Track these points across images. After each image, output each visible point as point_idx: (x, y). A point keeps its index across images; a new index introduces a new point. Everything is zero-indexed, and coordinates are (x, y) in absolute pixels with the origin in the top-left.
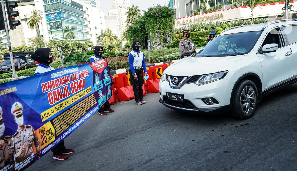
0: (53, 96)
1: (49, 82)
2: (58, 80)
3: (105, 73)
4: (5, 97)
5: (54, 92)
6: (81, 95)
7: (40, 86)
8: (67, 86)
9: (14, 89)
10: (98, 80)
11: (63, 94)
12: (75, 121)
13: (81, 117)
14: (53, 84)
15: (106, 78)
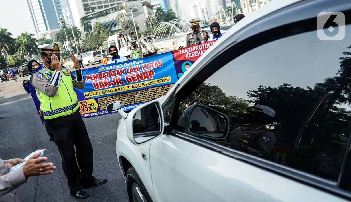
6: (145, 84)
12: (129, 104)
13: (140, 103)
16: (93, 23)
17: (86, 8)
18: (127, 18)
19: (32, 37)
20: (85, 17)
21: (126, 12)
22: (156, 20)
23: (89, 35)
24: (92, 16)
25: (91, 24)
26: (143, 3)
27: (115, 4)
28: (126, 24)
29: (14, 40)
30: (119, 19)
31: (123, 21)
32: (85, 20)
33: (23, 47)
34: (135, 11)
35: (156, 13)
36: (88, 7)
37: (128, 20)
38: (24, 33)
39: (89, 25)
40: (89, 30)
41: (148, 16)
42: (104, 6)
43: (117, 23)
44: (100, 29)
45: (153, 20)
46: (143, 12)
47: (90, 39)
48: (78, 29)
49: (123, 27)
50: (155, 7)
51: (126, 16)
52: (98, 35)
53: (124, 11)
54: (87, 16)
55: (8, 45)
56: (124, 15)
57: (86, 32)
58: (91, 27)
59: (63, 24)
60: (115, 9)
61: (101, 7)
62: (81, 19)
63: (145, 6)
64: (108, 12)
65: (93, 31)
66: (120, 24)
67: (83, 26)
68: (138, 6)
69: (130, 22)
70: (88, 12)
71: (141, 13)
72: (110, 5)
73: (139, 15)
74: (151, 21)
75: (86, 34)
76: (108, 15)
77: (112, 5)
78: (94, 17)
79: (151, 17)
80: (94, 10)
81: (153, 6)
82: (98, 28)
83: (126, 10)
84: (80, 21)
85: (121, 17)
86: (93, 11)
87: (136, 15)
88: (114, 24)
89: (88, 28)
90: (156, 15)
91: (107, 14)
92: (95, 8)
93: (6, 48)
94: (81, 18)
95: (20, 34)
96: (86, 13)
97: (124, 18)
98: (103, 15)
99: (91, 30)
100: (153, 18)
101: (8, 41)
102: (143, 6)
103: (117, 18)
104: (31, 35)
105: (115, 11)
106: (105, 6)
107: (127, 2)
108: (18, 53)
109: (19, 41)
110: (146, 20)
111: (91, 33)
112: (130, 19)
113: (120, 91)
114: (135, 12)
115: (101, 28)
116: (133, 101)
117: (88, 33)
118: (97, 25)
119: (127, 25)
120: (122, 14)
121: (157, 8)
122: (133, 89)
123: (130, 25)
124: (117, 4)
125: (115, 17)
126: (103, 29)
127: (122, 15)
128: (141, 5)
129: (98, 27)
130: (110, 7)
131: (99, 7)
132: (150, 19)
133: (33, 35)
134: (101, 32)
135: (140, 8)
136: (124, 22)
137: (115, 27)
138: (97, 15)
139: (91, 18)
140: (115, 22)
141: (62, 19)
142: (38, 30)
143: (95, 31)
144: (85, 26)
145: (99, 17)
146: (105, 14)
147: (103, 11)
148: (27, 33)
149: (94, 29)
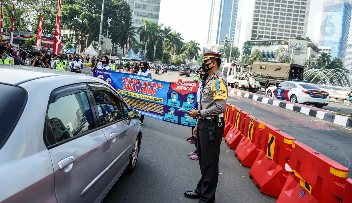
0: (127, 86)
1: (127, 78)
2: (133, 80)
3: (189, 97)
4: (106, 75)
5: (128, 85)
6: (148, 98)
7: (121, 78)
8: (138, 86)
9: (110, 74)
10: (176, 99)
11: (133, 89)
12: (136, 108)
13: (142, 110)
14: (129, 81)
15: (189, 103)
16: (254, 49)
17: (254, 34)
18: (287, 53)
19: (198, 46)
20: (249, 42)
21: (289, 48)
22: (317, 64)
23: (245, 59)
24: (256, 43)
25: (251, 49)
26: (308, 44)
27: (281, 38)
28: (283, 59)
29: (183, 43)
30: (279, 53)
31: (282, 55)
32: (248, 45)
33: (186, 52)
34: (298, 49)
35: (320, 58)
36: (256, 34)
37: (287, 56)
38: (193, 40)
39: (249, 50)
40: (248, 54)
41: (310, 58)
42: (271, 36)
43: (276, 56)
44: (257, 56)
45: (314, 63)
46: (305, 53)
47: (244, 62)
48: (238, 50)
49: (279, 61)
50: (321, 52)
51: (286, 52)
52: (253, 61)
53: (286, 47)
54: (251, 42)
55: (176, 47)
56: (285, 50)
57: (244, 55)
58: (250, 52)
59: (226, 42)
60: (279, 42)
61: (268, 37)
62: (245, 43)
63: (310, 48)
64: (271, 44)
65: (250, 56)
66: (278, 57)
67: (244, 49)
68: (303, 46)
69: (288, 59)
70: (254, 38)
71: (303, 53)
72: (277, 38)
73: (300, 54)
74: (311, 64)
75: (243, 57)
76: (270, 46)
77: (278, 38)
78: (257, 44)
79: (311, 60)
80: (260, 38)
81: (320, 50)
82: (256, 55)
83: (289, 46)
84: (244, 44)
85: (281, 52)
86: (258, 39)
87: (297, 54)
88: (272, 56)
89: (247, 52)
90: (318, 60)
91: (270, 44)
92: (262, 36)
93: (174, 48)
94: (246, 41)
95: (190, 41)
96: (252, 39)
97: (284, 53)
98: (265, 45)
99: (249, 55)
100: (314, 61)
101: (177, 43)
102: (308, 47)
103: (278, 51)
104: (197, 44)
105: (279, 44)
106: (272, 38)
107: (294, 39)
108: (181, 55)
109: (186, 46)
110: (306, 61)
111: (248, 57)
112: (289, 56)
113: (134, 96)
114: (298, 51)
115: (259, 56)
116: (139, 107)
117: (246, 56)
118: (256, 52)
119: (285, 60)
120: (284, 48)
121: (323, 52)
122: (141, 98)
123: (287, 61)
124: (285, 38)
125: (276, 50)
126: (260, 57)
127: (283, 50)
128: (306, 45)
129: (256, 53)
130: (277, 39)
131: (266, 37)
132: (310, 62)
133: (199, 44)
134: (258, 59)
135: (304, 48)
136: (283, 57)
137: (272, 59)
138: (260, 43)
139: (254, 45)
140: (274, 54)
141: (226, 38)
142: (209, 41)
143: (252, 57)
144: (245, 50)
145: (261, 46)
146: (268, 44)
147: (268, 41)
148: (195, 41)
149: (252, 55)
